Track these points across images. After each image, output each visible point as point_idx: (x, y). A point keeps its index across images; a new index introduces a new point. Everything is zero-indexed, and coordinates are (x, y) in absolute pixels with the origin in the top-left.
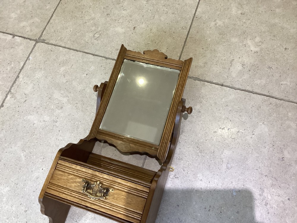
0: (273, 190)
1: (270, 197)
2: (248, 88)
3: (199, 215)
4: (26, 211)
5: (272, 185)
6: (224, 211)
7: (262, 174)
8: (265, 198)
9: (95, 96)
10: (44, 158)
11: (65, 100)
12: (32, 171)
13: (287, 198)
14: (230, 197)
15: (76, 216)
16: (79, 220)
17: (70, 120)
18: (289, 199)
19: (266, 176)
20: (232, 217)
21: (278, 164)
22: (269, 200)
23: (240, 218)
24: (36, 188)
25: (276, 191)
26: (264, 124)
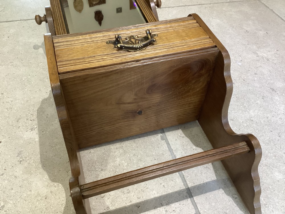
0: (262, 50)
1: (265, 55)
2: (181, 5)
5: (259, 48)
6: (245, 78)
7: (245, 45)
8: (263, 56)
13: (275, 50)
14: (239, 67)
15: (97, 164)
16: (106, 166)
17: (13, 79)
18: (277, 51)
19: (248, 44)
20: (256, 79)
21: (248, 35)
22: (266, 57)
23: (261, 77)
24: (4, 168)
25: (264, 50)
26: (214, 19)
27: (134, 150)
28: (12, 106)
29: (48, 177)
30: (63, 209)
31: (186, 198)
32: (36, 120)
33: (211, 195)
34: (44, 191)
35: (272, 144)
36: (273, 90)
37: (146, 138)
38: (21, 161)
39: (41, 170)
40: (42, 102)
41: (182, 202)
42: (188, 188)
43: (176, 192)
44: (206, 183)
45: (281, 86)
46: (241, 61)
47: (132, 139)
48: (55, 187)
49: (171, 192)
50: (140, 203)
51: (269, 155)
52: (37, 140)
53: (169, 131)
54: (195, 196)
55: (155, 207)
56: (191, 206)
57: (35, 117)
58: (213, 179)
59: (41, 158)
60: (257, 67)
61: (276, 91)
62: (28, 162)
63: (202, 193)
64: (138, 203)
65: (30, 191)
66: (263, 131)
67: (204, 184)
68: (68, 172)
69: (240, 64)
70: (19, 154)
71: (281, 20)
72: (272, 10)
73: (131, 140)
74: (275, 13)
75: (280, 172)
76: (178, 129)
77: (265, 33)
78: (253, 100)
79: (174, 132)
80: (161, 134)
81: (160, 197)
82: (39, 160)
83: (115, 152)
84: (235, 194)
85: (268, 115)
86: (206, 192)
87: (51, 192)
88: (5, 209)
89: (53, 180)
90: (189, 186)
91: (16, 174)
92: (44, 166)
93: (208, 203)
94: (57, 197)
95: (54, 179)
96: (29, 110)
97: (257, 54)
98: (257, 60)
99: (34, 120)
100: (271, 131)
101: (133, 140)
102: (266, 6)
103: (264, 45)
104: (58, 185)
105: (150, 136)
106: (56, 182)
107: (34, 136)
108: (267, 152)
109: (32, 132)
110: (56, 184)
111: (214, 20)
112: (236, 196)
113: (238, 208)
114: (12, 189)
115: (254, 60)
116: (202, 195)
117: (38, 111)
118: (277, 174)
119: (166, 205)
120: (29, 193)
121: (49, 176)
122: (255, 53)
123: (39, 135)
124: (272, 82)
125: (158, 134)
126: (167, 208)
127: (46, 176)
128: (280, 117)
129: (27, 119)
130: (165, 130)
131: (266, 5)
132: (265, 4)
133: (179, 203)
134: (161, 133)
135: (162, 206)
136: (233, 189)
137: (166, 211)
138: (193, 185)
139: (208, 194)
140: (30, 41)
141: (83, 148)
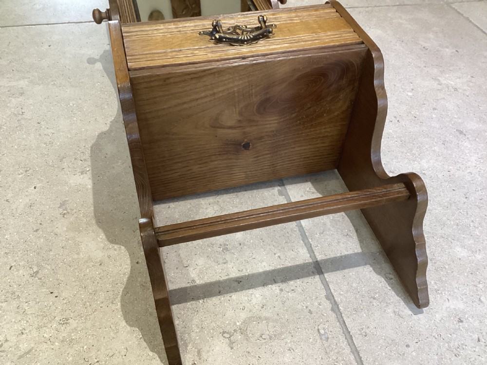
0: (447, 75)
1: (452, 83)
3: (391, 131)
4: (37, 272)
5: (442, 72)
6: (417, 114)
7: (419, 67)
8: (447, 85)
9: (88, 64)
10: (26, 171)
11: (23, 83)
12: (7, 201)
13: (469, 76)
14: (409, 98)
17: (55, 103)
18: (472, 77)
19: (425, 67)
20: (434, 116)
22: (454, 85)
23: (443, 113)
24: (39, 222)
25: (451, 75)
26: (372, 28)
27: (236, 207)
28: (54, 140)
29: (104, 237)
30: (125, 280)
31: (313, 274)
32: (89, 160)
33: (351, 273)
34: (99, 255)
35: (454, 207)
36: (461, 132)
37: (255, 191)
38: (65, 214)
39: (95, 227)
40: (98, 136)
41: (306, 280)
42: (317, 261)
43: (297, 266)
44: (346, 256)
45: (475, 127)
46: (413, 89)
47: (233, 192)
48: (115, 250)
49: (290, 265)
50: (242, 277)
51: (448, 222)
52: (90, 186)
53: (291, 184)
54: (327, 272)
55: (264, 284)
56: (320, 285)
57: (87, 155)
58: (356, 251)
59: (95, 211)
60: (438, 100)
61: (465, 135)
62: (76, 215)
63: (337, 269)
64: (238, 278)
65: (78, 254)
66: (441, 189)
67: (341, 257)
68: (134, 232)
69: (410, 94)
70: (62, 204)
71: (482, 34)
72: (467, 19)
73: (232, 194)
74: (473, 23)
75: (463, 247)
76: (307, 181)
77: (454, 51)
78: (427, 146)
79: (299, 185)
80: (279, 188)
81: (274, 271)
82: (93, 214)
83: (206, 209)
84: (390, 274)
85: (450, 167)
86: (344, 268)
87: (109, 257)
88: (39, 276)
89: (113, 241)
90: (318, 260)
91: (56, 230)
92: (100, 222)
93: (346, 283)
94: (118, 264)
95: (113, 239)
96: (78, 147)
97: (439, 81)
98: (438, 90)
99: (85, 160)
100: (454, 190)
101: (236, 194)
102: (459, 13)
103: (451, 68)
104: (120, 247)
105: (262, 190)
106: (117, 244)
107: (86, 181)
108: (444, 218)
109: (82, 176)
110: (116, 246)
111: (372, 30)
112: (391, 276)
113: (393, 293)
114: (51, 250)
115: (434, 89)
116: (338, 272)
117: (92, 147)
118: (458, 249)
119: (282, 281)
120: (76, 256)
121: (107, 236)
122: (435, 79)
123: (93, 180)
124: (460, 121)
125: (274, 186)
126: (283, 286)
127: (102, 236)
128: (469, 171)
129: (75, 159)
130: (285, 182)
131: (458, 10)
132: (456, 10)
133: (301, 280)
134: (279, 186)
135: (275, 282)
136: (387, 267)
137: (281, 290)
138: (324, 258)
139: (346, 271)
140: (83, 52)
141: (158, 200)
